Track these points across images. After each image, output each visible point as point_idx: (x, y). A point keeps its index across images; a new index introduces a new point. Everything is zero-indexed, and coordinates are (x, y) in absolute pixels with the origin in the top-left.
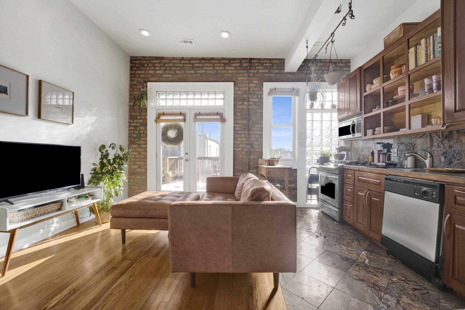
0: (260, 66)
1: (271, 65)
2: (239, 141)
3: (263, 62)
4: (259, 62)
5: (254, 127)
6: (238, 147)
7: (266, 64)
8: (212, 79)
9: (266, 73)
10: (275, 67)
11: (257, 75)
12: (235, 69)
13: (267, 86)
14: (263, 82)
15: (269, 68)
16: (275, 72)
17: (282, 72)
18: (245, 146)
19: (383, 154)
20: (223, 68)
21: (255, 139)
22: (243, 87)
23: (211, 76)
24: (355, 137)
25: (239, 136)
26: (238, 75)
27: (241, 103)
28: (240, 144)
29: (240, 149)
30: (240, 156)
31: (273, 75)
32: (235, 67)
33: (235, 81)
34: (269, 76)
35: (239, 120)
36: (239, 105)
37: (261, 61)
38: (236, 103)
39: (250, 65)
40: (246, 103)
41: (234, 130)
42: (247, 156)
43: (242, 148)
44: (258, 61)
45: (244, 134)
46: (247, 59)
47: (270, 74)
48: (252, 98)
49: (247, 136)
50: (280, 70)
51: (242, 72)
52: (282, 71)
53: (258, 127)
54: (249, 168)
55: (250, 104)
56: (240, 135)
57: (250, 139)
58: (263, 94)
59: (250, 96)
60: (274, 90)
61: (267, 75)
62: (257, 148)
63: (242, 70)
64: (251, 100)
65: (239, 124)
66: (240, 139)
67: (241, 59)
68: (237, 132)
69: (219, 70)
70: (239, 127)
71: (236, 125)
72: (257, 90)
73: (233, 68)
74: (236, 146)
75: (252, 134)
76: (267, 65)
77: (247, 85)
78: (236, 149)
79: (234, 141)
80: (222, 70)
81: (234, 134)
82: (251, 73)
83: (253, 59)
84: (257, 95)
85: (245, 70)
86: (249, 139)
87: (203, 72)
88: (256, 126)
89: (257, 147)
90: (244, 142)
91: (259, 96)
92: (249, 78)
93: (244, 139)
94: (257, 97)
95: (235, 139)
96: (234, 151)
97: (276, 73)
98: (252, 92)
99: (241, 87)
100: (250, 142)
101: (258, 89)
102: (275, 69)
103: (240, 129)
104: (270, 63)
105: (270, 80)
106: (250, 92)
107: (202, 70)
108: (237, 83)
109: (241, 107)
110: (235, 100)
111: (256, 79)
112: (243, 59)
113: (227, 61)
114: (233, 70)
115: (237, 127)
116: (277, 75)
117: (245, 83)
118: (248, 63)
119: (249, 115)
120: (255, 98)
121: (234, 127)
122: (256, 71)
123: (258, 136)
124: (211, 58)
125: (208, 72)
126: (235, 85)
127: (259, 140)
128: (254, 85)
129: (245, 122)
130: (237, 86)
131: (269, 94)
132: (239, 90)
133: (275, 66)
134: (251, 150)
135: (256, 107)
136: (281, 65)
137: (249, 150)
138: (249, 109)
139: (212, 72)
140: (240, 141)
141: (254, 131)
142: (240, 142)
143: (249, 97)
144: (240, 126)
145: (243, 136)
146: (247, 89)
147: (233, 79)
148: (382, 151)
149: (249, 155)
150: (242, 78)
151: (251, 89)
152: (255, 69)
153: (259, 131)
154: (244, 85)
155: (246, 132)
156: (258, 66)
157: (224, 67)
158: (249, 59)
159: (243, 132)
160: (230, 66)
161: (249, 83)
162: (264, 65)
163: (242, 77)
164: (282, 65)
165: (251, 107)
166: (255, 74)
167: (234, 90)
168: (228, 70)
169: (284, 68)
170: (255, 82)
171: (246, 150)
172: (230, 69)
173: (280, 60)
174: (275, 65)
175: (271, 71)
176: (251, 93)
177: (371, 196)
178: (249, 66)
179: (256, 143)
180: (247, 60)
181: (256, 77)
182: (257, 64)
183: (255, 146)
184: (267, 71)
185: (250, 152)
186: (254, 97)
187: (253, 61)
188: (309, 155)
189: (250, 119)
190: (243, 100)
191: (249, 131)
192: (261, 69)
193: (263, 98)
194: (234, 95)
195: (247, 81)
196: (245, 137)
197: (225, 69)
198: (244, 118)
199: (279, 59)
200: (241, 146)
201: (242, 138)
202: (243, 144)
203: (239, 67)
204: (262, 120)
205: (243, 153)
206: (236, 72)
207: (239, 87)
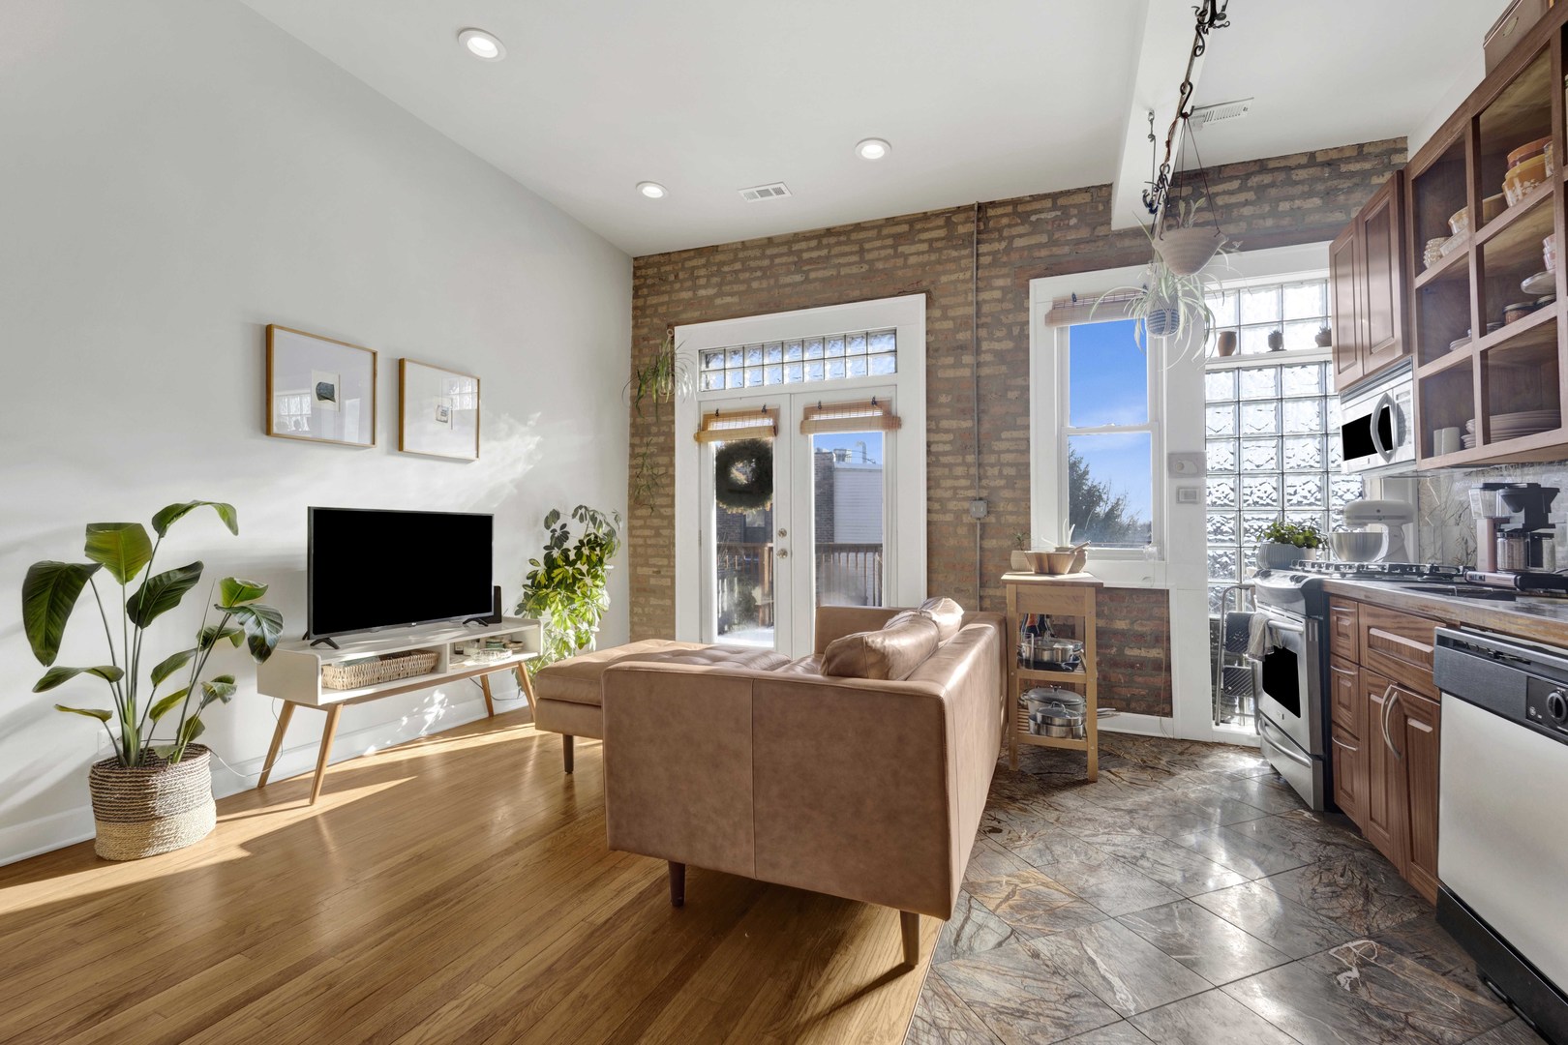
0: (1017, 225)
1: (1059, 213)
2: (946, 489)
3: (1029, 208)
4: (1015, 213)
5: (999, 439)
6: (944, 511)
7: (1037, 216)
8: (856, 293)
9: (1041, 246)
10: (1073, 221)
11: (1005, 259)
12: (931, 250)
13: (1044, 292)
14: (1028, 281)
15: (1050, 228)
16: (1073, 237)
17: (1100, 234)
18: (966, 505)
19: (1512, 535)
20: (890, 251)
21: (1002, 482)
22: (959, 305)
23: (854, 282)
24: (1392, 461)
25: (946, 471)
26: (939, 268)
27: (950, 360)
28: (949, 500)
29: (949, 517)
30: (952, 542)
31: (1066, 249)
32: (931, 241)
33: (932, 288)
34: (1051, 256)
35: (947, 418)
36: (945, 367)
37: (1020, 209)
38: (934, 361)
39: (982, 227)
40: (968, 359)
41: (929, 452)
42: (976, 543)
43: (958, 514)
44: (1009, 209)
45: (964, 463)
46: (970, 208)
47: (1054, 249)
48: (991, 339)
49: (973, 471)
50: (1094, 229)
51: (954, 254)
52: (1101, 231)
53: (1013, 439)
54: (980, 584)
55: (982, 361)
56: (950, 470)
57: (984, 482)
58: (1028, 322)
59: (983, 333)
60: (1071, 303)
61: (1044, 253)
62: (1011, 513)
63: (955, 248)
64: (985, 346)
65: (947, 431)
66: (949, 483)
67: (948, 212)
68: (941, 458)
69: (878, 260)
70: (945, 443)
71: (936, 437)
72: (1008, 311)
73: (924, 247)
74: (937, 506)
75: (993, 466)
76: (1043, 216)
77: (970, 298)
78: (935, 517)
79: (928, 488)
80: (886, 259)
81: (928, 465)
82: (984, 254)
83: (993, 204)
84: (1009, 327)
85: (965, 248)
86: (980, 479)
87: (827, 273)
88: (1004, 435)
89: (1010, 508)
90: (962, 492)
91: (1016, 331)
92: (980, 271)
93: (963, 482)
94: (1009, 336)
95: (932, 483)
96: (929, 523)
97: (1078, 242)
98: (988, 320)
99: (952, 307)
100: (984, 493)
101: (1011, 306)
102: (1076, 227)
103: (948, 448)
104: (1054, 208)
105: (1055, 268)
106: (983, 320)
107: (824, 269)
108: (935, 294)
109: (950, 373)
110: (931, 352)
111: (1005, 271)
112: (959, 210)
113: (905, 228)
114: (923, 253)
115: (937, 443)
116: (1082, 246)
117: (966, 293)
118: (973, 222)
119: (979, 398)
120: (999, 340)
121: (929, 445)
122: (1004, 244)
123: (1010, 471)
124: (852, 225)
125: (844, 271)
126: (930, 304)
127: (1016, 486)
128: (997, 294)
129: (967, 424)
130: (937, 304)
131: (1052, 318)
132: (944, 317)
133: (1075, 216)
134: (987, 520)
135: (1004, 369)
136: (1097, 207)
137: (982, 521)
138: (979, 377)
139: (854, 270)
140: (950, 488)
141: (999, 452)
142: (949, 494)
143: (977, 338)
144: (951, 437)
145: (959, 471)
146: (971, 310)
147: (924, 283)
148: (1507, 520)
149: (982, 538)
150: (954, 277)
151: (985, 309)
152: (1001, 239)
153: (1017, 451)
154: (961, 299)
155: (970, 458)
156: (1010, 226)
157: (895, 247)
158: (976, 208)
159: (959, 459)
160: (914, 243)
161: (977, 288)
162: (1033, 218)
163: (955, 272)
164: (1101, 207)
165: (985, 371)
166: (999, 256)
167: (928, 319)
168: (906, 257)
169: (1111, 219)
170: (1000, 282)
171: (969, 518)
172: (915, 252)
173: (1093, 190)
174: (1074, 211)
175: (1057, 236)
176: (986, 323)
177: (1407, 712)
178: (979, 232)
179: (1007, 494)
180: (972, 213)
181: (1005, 265)
182: (1005, 221)
183: (1001, 507)
184: (1044, 239)
185: (983, 526)
186: (998, 334)
187: (991, 212)
188: (1227, 538)
189: (983, 411)
190: (960, 351)
191: (979, 453)
192: (1021, 236)
193: (1027, 337)
194: (927, 334)
195: (970, 285)
196: (967, 476)
197: (896, 255)
198: (963, 412)
199: (1087, 190)
200: (952, 505)
201: (957, 478)
202: (959, 500)
203: (943, 239)
204: (1026, 412)
205: (962, 531)
206: (934, 257)
207: (945, 308)
